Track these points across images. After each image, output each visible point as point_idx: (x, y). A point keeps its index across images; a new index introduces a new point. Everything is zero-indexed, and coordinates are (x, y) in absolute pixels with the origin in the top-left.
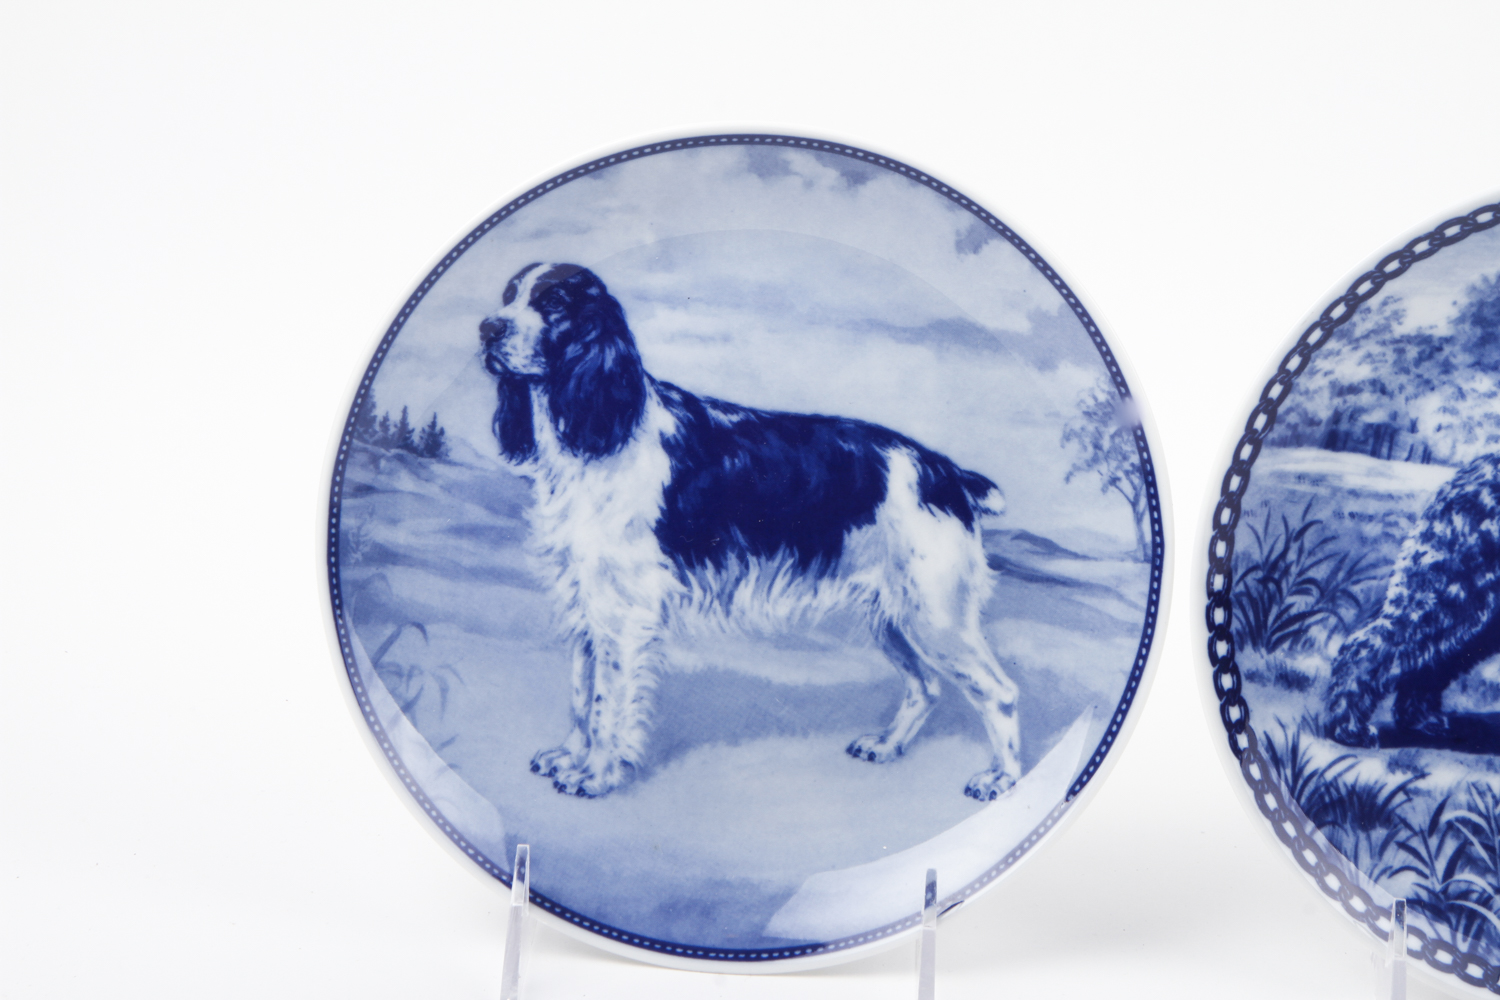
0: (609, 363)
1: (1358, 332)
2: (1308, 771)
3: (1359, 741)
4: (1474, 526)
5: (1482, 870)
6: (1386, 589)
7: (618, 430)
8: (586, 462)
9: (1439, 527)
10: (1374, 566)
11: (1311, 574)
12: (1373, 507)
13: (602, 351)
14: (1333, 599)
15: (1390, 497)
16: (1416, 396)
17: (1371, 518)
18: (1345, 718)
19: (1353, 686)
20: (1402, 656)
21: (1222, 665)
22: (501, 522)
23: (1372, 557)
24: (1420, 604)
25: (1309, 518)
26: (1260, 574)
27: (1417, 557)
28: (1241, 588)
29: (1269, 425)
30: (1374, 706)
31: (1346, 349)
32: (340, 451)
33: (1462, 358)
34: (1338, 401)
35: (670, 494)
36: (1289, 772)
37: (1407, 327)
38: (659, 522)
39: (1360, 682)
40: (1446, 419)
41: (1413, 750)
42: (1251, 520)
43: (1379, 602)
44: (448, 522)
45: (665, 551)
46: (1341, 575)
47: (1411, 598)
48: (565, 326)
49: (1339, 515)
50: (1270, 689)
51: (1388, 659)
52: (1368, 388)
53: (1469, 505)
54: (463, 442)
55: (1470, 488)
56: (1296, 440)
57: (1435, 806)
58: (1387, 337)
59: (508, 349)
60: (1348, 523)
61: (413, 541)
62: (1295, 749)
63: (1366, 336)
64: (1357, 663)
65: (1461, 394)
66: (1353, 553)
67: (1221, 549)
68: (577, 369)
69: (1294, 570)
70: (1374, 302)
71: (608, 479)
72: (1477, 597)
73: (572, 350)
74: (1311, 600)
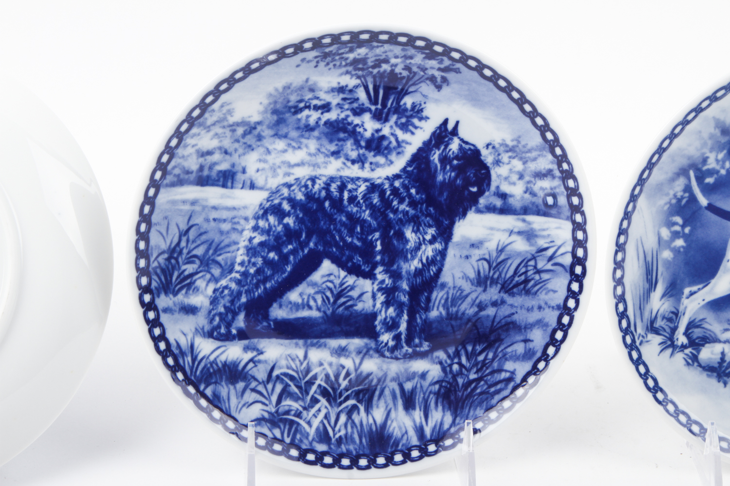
1: (209, 123)
2: (199, 357)
3: (228, 337)
4: (280, 221)
5: (296, 399)
6: (235, 257)
9: (261, 223)
10: (228, 246)
11: (195, 252)
12: (225, 215)
14: (207, 265)
15: (234, 208)
16: (244, 154)
17: (225, 221)
18: (219, 327)
19: (222, 310)
20: (246, 292)
21: (148, 307)
23: (226, 242)
24: (254, 264)
25: (191, 223)
26: (166, 256)
27: (251, 240)
28: (156, 264)
29: (163, 176)
30: (233, 319)
31: (203, 132)
33: (267, 132)
34: (201, 160)
36: (189, 359)
37: (236, 118)
39: (225, 307)
40: (261, 165)
41: (256, 340)
42: (158, 228)
43: (232, 265)
46: (211, 252)
47: (249, 261)
49: (207, 220)
50: (177, 315)
51: (239, 294)
52: (218, 151)
53: (277, 211)
55: (276, 202)
56: (180, 182)
57: (269, 368)
58: (225, 123)
60: (213, 224)
62: (192, 346)
63: (214, 124)
64: (223, 297)
65: (268, 152)
66: (217, 240)
67: (142, 245)
69: (185, 251)
70: (216, 106)
72: (284, 258)
74: (195, 266)
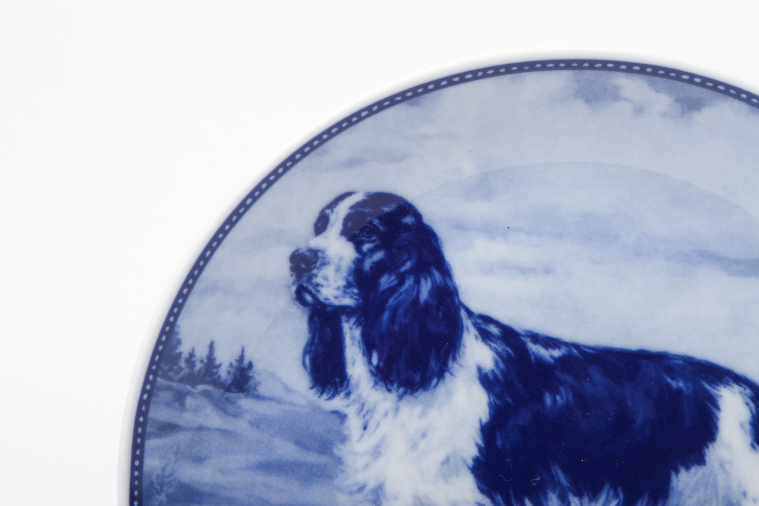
0: (424, 295)
7: (433, 365)
8: (400, 398)
13: (417, 282)
22: (312, 458)
32: (144, 391)
35: (488, 431)
38: (476, 460)
44: (255, 458)
45: (482, 491)
48: (379, 256)
54: (273, 376)
59: (319, 280)
61: (220, 479)
68: (391, 301)
71: (423, 414)
73: (386, 281)
